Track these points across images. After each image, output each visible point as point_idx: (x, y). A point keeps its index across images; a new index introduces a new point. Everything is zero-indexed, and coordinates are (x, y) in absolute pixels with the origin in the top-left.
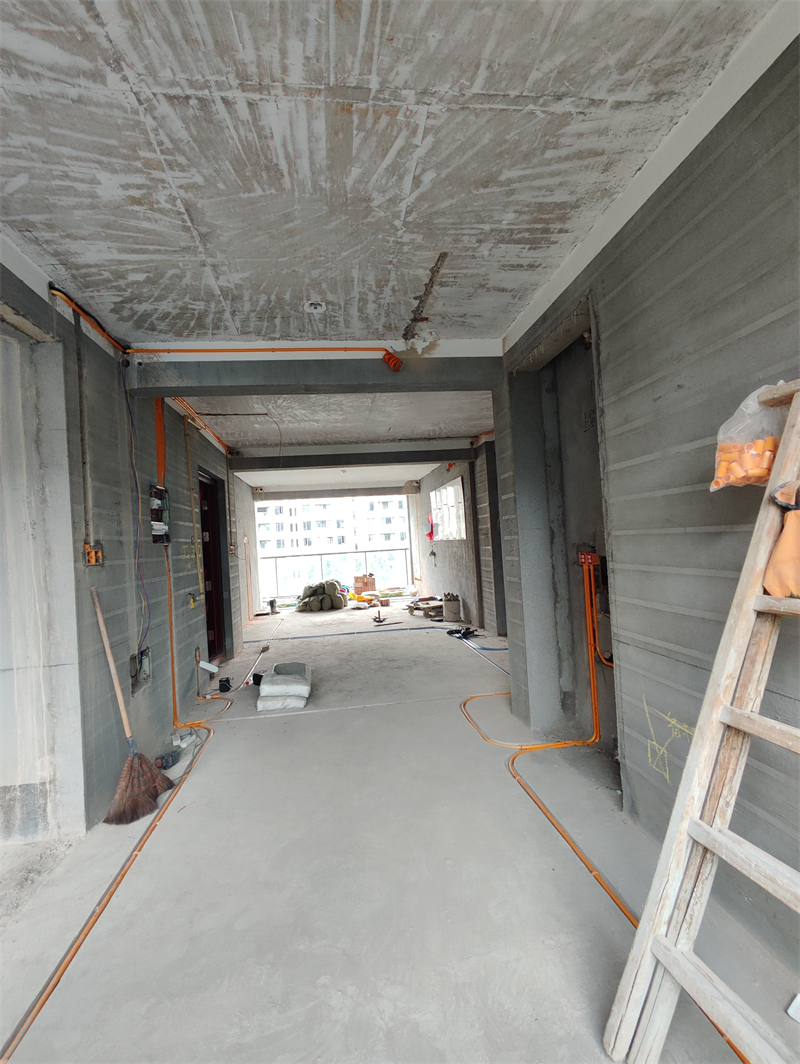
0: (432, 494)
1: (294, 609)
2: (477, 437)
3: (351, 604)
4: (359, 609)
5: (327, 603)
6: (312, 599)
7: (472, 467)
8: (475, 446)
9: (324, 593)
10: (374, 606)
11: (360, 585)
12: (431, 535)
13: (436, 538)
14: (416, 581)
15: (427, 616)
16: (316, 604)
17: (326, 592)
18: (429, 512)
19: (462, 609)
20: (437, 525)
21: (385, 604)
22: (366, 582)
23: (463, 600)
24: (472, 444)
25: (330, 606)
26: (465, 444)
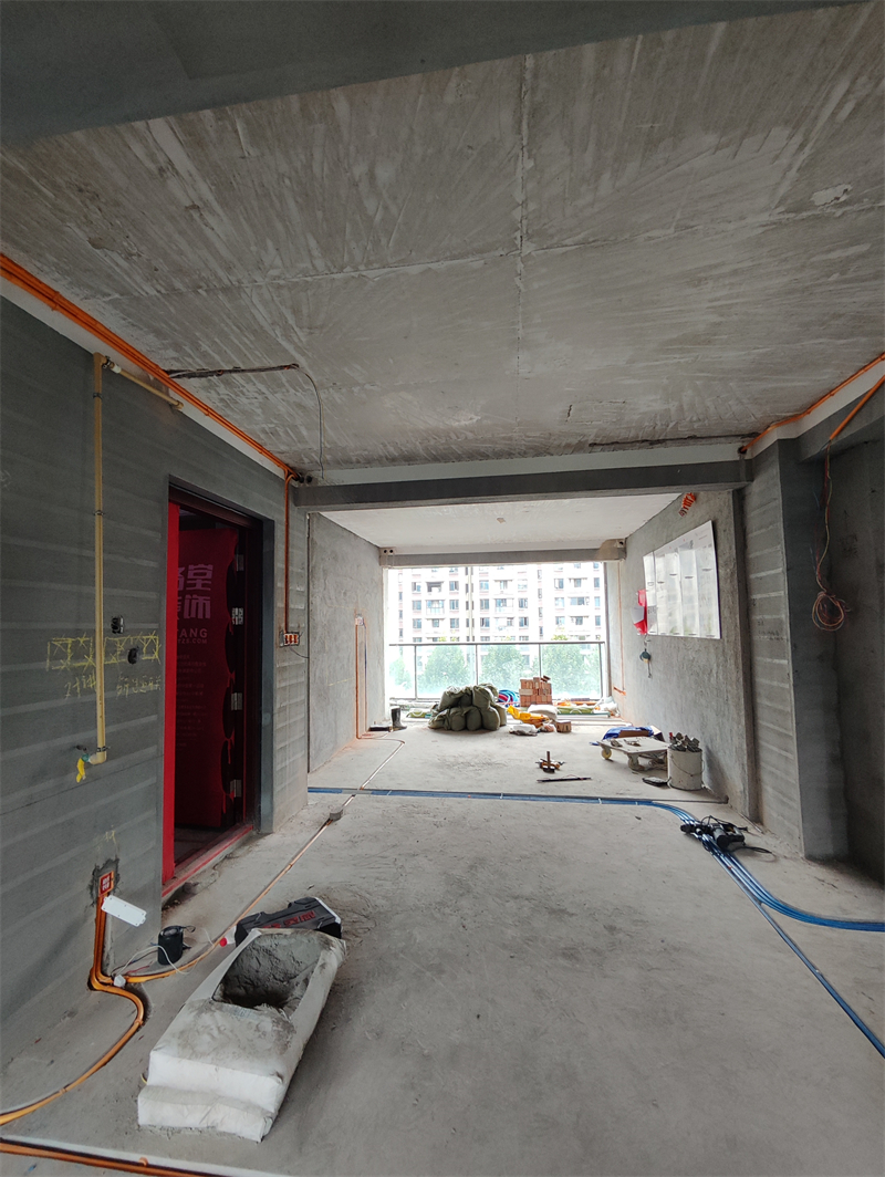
0: (648, 560)
1: (426, 722)
2: (754, 435)
3: (512, 723)
4: (522, 734)
5: (474, 720)
6: (453, 711)
7: (740, 499)
8: (748, 456)
9: (471, 704)
10: (547, 730)
11: (529, 692)
12: (643, 625)
13: (652, 630)
14: (614, 692)
15: (635, 768)
16: (457, 721)
17: (475, 702)
18: (641, 589)
19: (705, 766)
20: (654, 609)
21: (564, 729)
22: (538, 690)
23: (710, 753)
24: (742, 451)
25: (479, 724)
26: (726, 452)
